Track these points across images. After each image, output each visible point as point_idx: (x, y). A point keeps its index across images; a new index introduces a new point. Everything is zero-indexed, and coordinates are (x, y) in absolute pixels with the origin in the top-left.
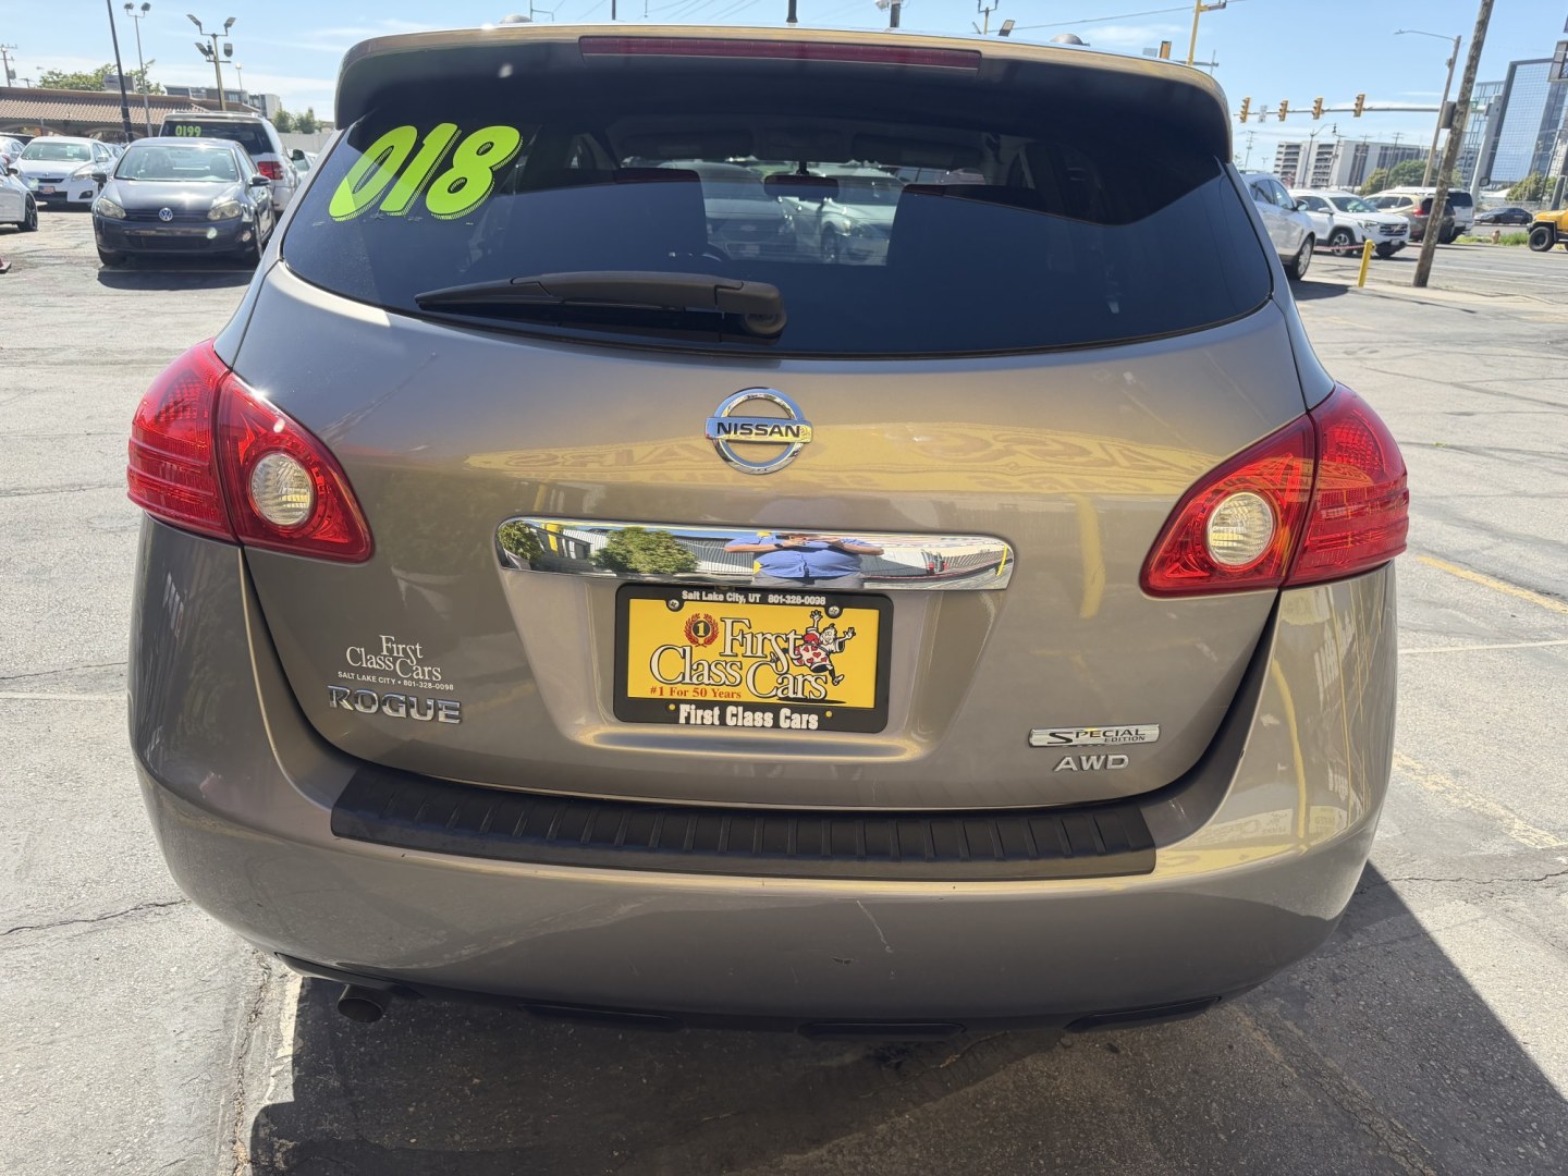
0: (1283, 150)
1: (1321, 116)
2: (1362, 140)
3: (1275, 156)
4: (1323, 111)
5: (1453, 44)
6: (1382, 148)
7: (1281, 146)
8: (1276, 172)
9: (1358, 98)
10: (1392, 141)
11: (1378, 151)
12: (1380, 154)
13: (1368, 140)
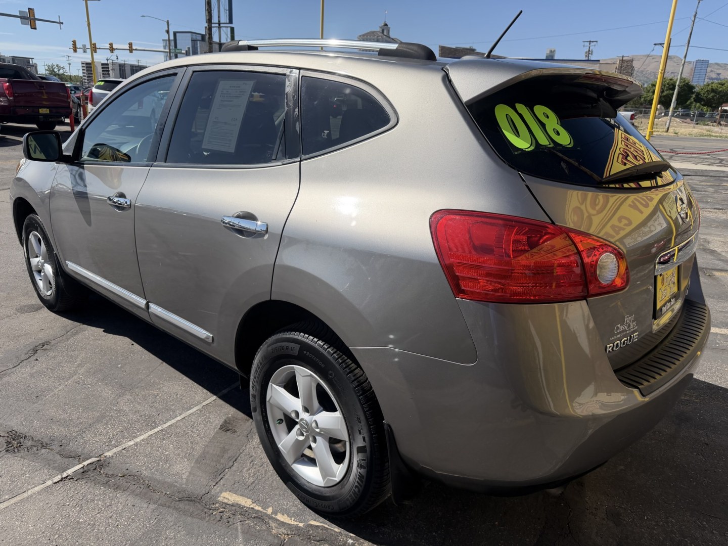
0: (84, 65)
1: (114, 51)
2: (123, 62)
3: (81, 68)
4: (115, 49)
5: (166, 23)
6: (131, 66)
7: (82, 63)
8: (84, 76)
9: (129, 44)
10: (137, 64)
11: (129, 68)
12: (131, 69)
13: (126, 63)
